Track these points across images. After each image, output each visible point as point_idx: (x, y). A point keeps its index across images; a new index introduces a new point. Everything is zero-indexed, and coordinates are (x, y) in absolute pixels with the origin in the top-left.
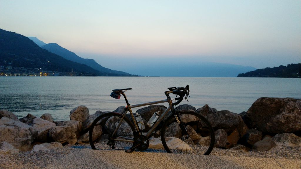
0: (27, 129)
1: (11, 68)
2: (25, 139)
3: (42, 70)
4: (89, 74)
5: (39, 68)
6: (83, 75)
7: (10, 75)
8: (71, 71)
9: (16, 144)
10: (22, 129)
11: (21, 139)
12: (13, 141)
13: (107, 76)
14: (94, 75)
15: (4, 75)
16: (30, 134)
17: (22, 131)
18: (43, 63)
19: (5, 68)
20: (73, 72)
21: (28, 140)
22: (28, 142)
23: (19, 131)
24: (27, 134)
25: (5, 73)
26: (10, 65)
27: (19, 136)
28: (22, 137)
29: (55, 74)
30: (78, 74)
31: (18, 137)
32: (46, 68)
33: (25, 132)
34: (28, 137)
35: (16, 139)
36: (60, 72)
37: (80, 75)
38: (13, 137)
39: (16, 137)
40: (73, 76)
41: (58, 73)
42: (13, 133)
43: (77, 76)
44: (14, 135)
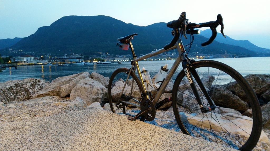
0: (99, 88)
1: (176, 54)
2: (95, 97)
3: (199, 53)
4: (243, 55)
5: (196, 52)
6: (236, 56)
7: (174, 59)
8: (224, 53)
9: (88, 100)
10: (95, 88)
11: (93, 96)
12: (87, 97)
13: (264, 56)
14: (248, 56)
15: (170, 59)
16: (101, 93)
17: (95, 90)
18: (200, 48)
19: (171, 54)
20: (226, 54)
21: (98, 98)
22: (98, 100)
23: (92, 89)
24: (98, 93)
25: (171, 58)
26: (175, 51)
27: (92, 93)
28: (94, 95)
29: (210, 56)
30: (231, 56)
31: (91, 95)
32: (202, 52)
33: (97, 91)
34: (98, 96)
35: (89, 96)
36: (215, 54)
37: (233, 57)
38: (87, 94)
39: (90, 94)
40: (227, 57)
41: (213, 56)
42: (87, 91)
43: (230, 57)
44: (88, 93)
